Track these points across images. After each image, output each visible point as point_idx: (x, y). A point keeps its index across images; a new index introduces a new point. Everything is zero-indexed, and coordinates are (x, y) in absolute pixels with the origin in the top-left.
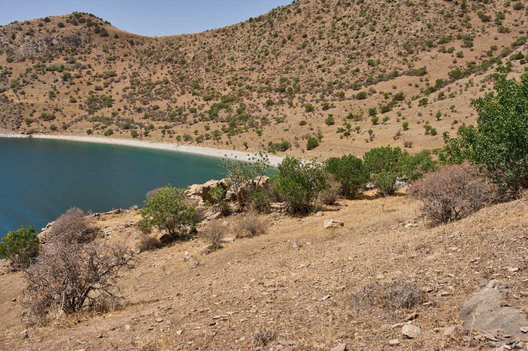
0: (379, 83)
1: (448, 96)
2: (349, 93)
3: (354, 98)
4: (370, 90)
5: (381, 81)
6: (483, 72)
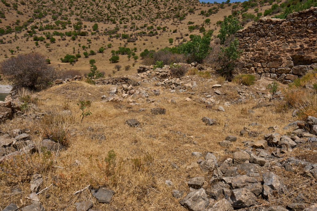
1: (7, 42)
6: (20, 32)
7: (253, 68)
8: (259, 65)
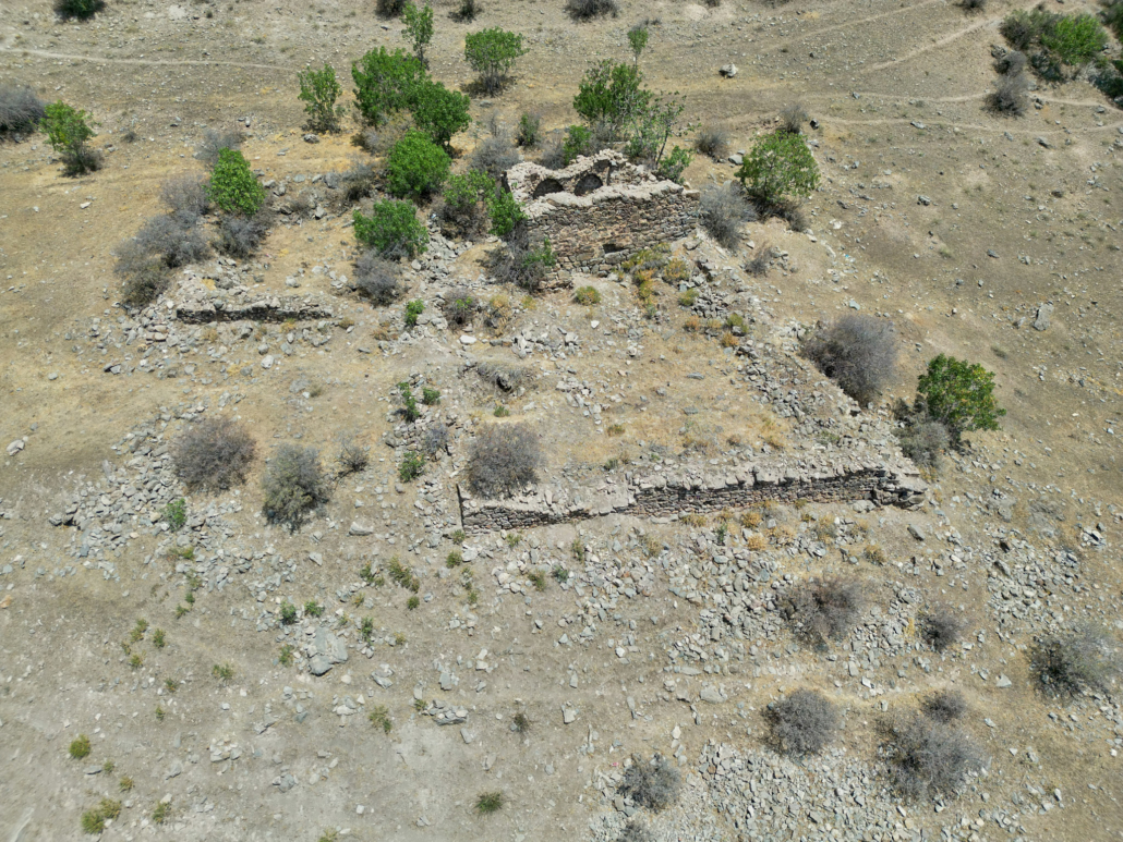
7: (558, 265)
8: (566, 259)
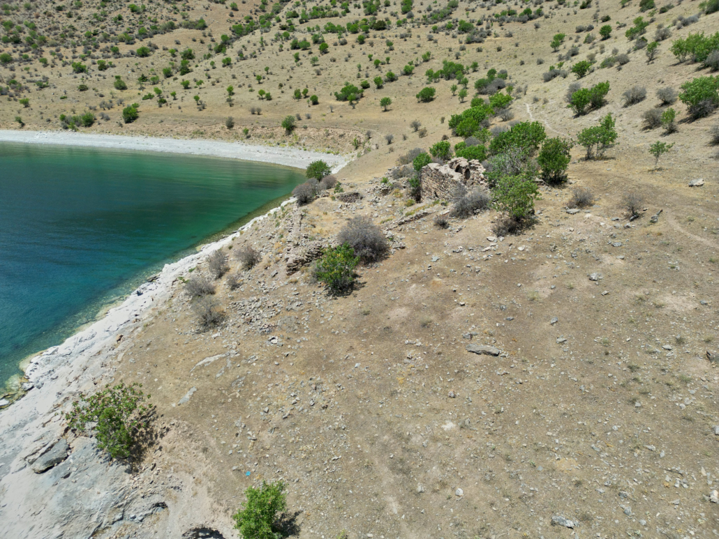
0: (155, 36)
2: (124, 48)
3: (132, 54)
4: (150, 45)
5: (156, 33)
6: (268, 30)
